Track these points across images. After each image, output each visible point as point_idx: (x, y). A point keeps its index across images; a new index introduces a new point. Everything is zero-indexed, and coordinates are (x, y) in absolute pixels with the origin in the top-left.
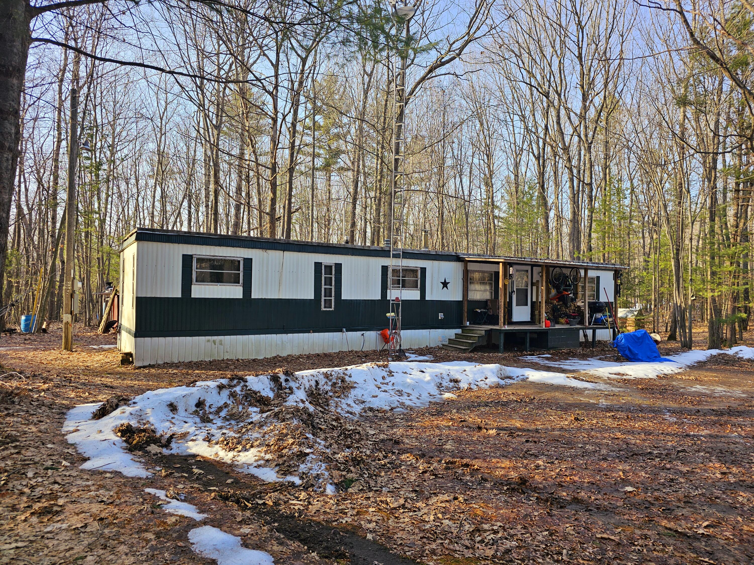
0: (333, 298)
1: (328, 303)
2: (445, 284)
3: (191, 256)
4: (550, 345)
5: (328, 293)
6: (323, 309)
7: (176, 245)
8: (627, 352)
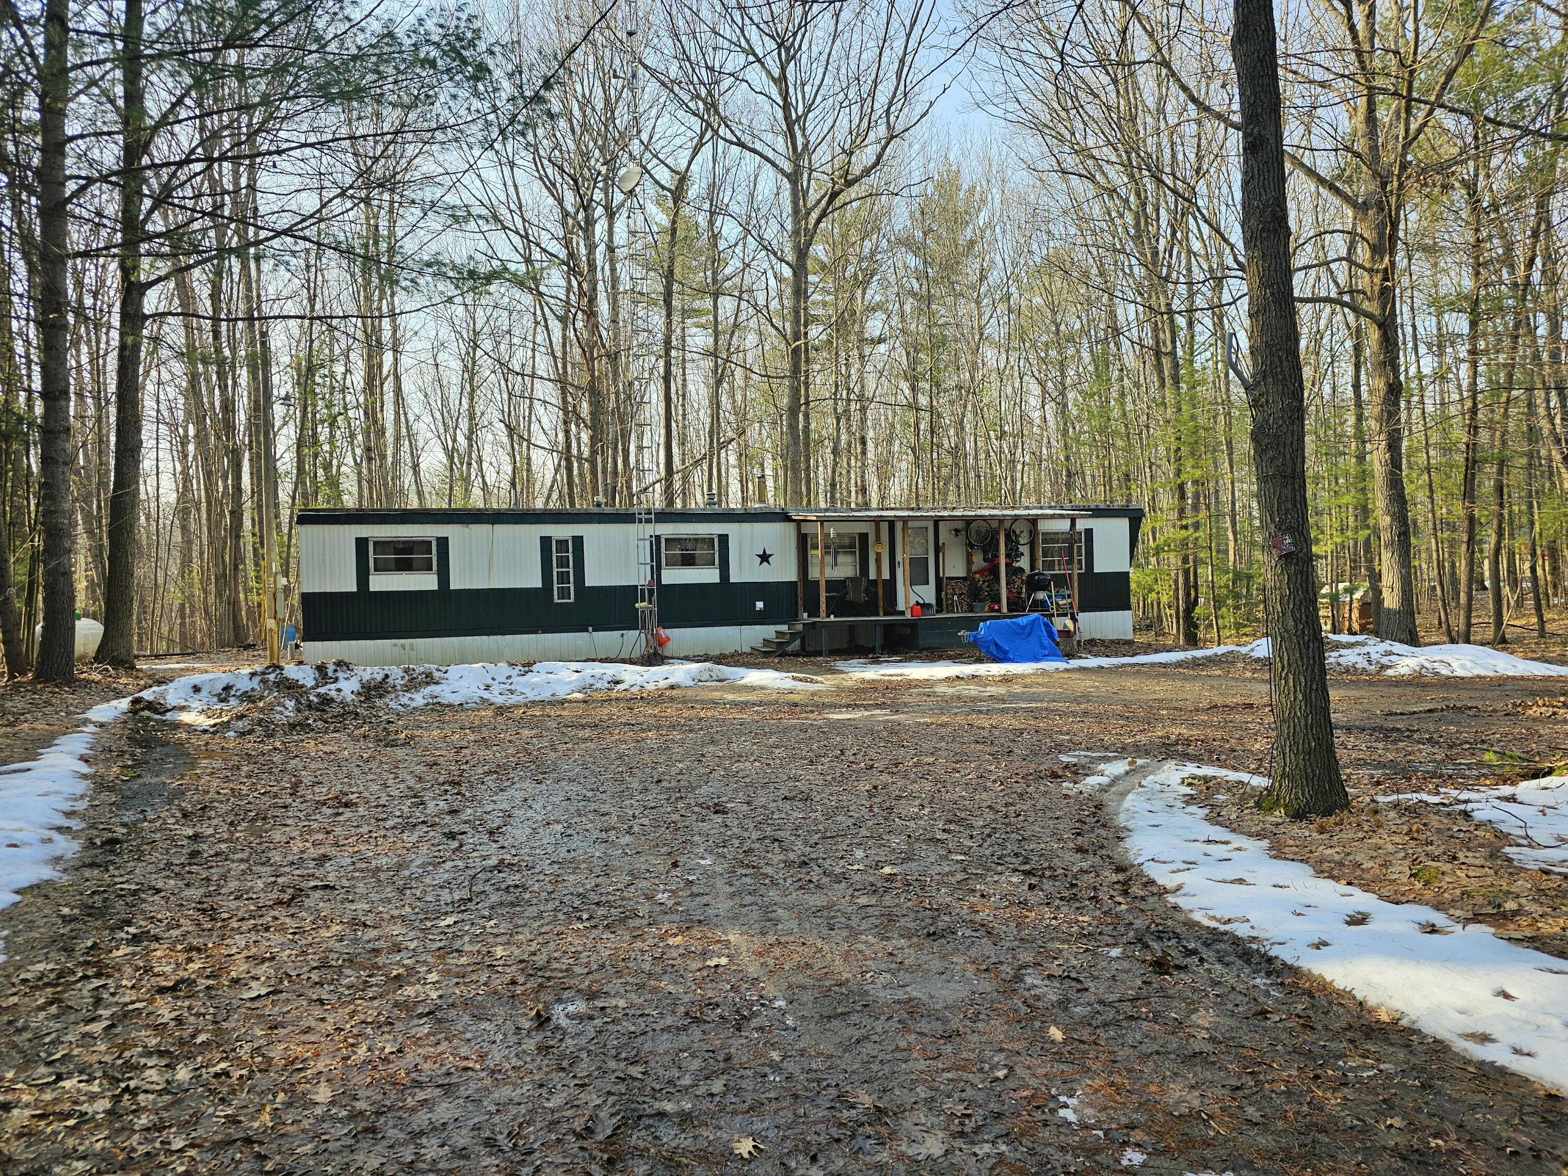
0: (572, 586)
1: (564, 593)
2: (764, 558)
3: (366, 540)
4: (922, 643)
5: (563, 577)
6: (556, 600)
7: (347, 527)
8: (993, 649)
